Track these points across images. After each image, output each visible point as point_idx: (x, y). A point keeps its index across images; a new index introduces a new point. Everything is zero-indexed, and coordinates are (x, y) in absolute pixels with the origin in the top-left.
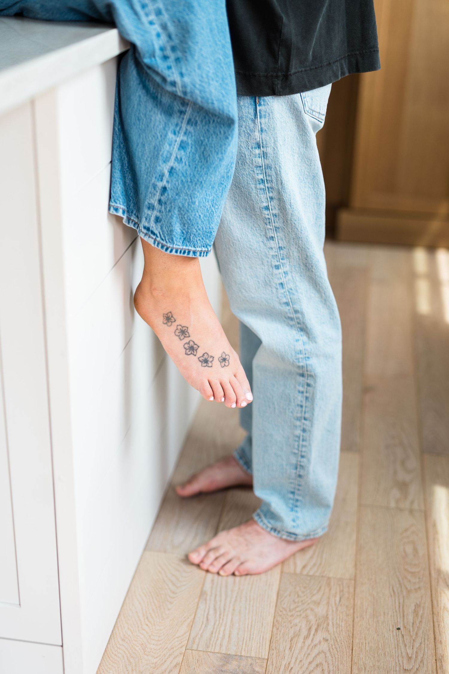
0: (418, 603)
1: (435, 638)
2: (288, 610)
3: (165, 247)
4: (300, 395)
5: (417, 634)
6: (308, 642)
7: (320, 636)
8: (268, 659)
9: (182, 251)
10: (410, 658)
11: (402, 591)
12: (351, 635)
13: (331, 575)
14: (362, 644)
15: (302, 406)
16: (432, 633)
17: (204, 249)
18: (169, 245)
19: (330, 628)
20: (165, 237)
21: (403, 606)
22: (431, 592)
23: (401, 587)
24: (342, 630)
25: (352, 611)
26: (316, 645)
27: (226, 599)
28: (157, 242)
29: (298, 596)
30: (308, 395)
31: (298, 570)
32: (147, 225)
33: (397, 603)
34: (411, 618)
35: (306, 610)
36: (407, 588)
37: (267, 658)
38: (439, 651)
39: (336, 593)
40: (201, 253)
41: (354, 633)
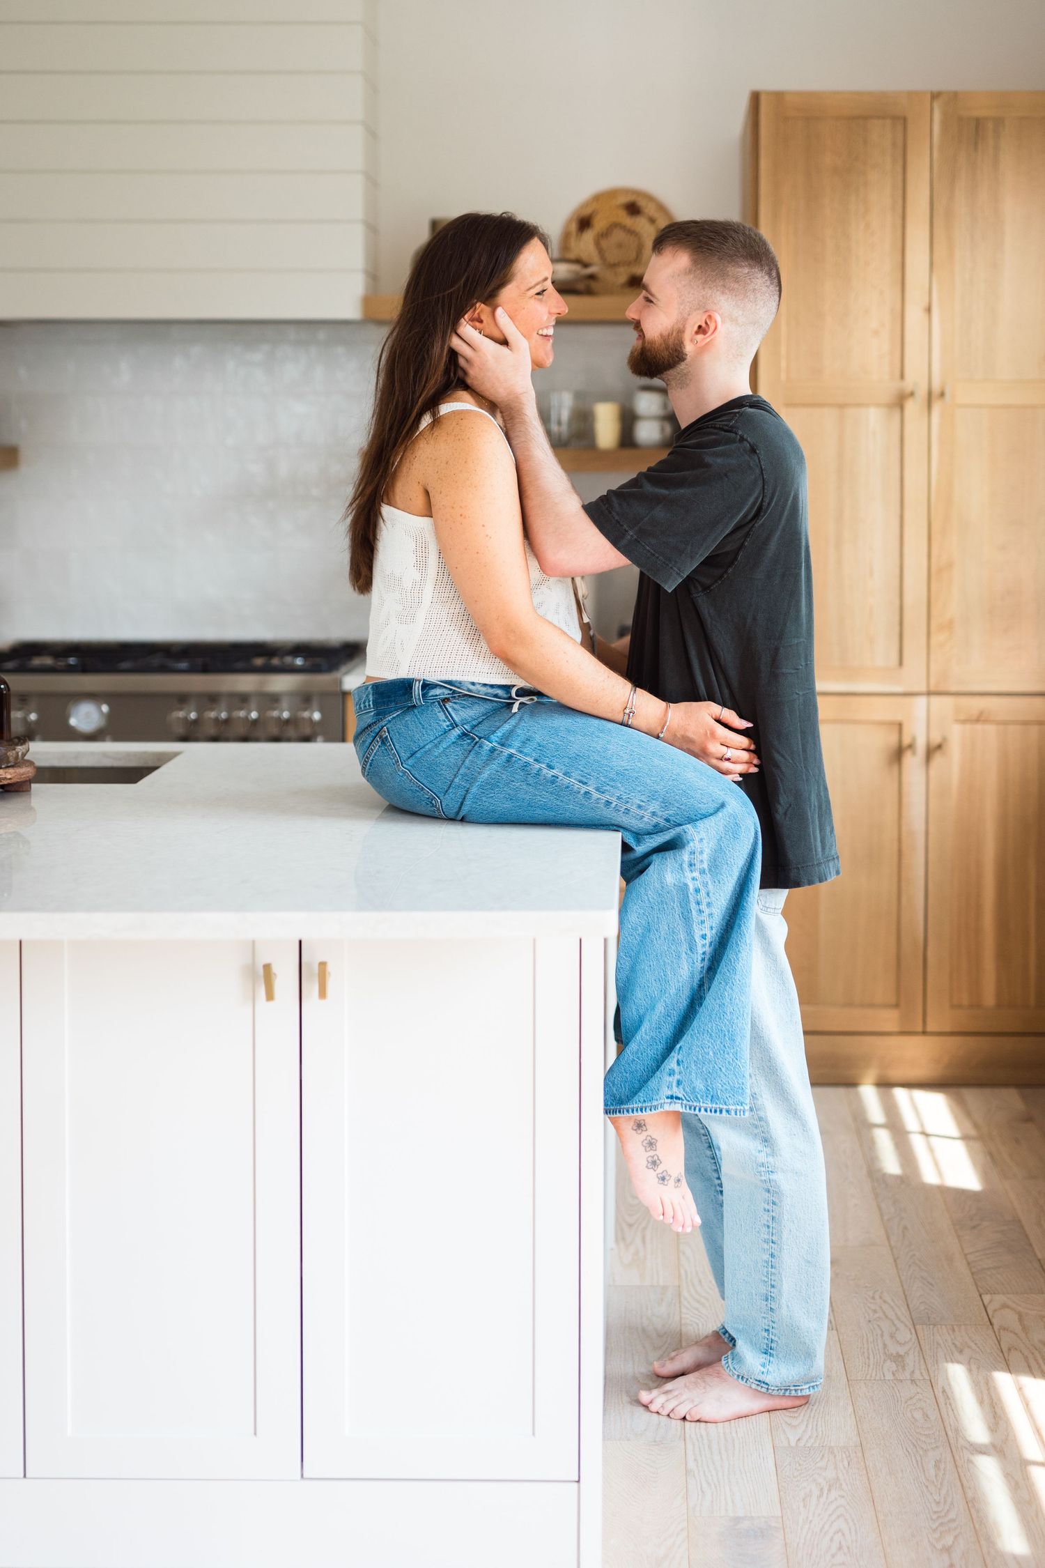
0: (938, 1459)
1: (962, 1485)
2: (792, 1476)
3: (693, 1108)
4: (766, 1213)
5: (941, 1484)
6: (823, 1499)
7: (834, 1494)
8: (782, 1517)
9: (713, 1110)
10: (938, 1503)
11: (917, 1451)
12: (869, 1490)
13: (832, 1444)
14: (883, 1496)
15: (768, 1227)
16: (958, 1481)
17: (739, 1107)
18: (695, 1104)
19: (844, 1486)
20: (690, 1097)
21: (922, 1463)
22: (951, 1449)
23: (916, 1447)
24: (858, 1488)
25: (865, 1472)
26: (832, 1502)
27: (717, 1474)
28: (684, 1106)
29: (800, 1465)
30: (774, 1214)
31: (793, 1443)
32: (670, 1093)
33: (914, 1461)
34: (932, 1472)
35: (812, 1475)
36: (922, 1448)
37: (780, 1515)
38: (970, 1494)
39: (842, 1458)
40: (736, 1112)
41: (872, 1489)
